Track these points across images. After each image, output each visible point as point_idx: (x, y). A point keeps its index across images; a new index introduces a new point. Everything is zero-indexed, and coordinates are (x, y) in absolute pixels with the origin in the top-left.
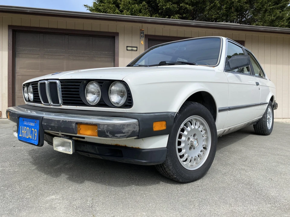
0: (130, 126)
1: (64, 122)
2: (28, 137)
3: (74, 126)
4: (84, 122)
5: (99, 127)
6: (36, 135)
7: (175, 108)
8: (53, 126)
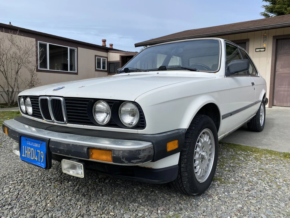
0: (146, 150)
1: (75, 146)
2: (33, 159)
3: (86, 151)
4: (97, 147)
5: (113, 153)
6: (43, 157)
7: (185, 124)
8: (63, 150)
